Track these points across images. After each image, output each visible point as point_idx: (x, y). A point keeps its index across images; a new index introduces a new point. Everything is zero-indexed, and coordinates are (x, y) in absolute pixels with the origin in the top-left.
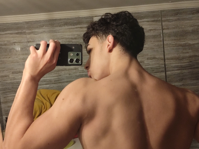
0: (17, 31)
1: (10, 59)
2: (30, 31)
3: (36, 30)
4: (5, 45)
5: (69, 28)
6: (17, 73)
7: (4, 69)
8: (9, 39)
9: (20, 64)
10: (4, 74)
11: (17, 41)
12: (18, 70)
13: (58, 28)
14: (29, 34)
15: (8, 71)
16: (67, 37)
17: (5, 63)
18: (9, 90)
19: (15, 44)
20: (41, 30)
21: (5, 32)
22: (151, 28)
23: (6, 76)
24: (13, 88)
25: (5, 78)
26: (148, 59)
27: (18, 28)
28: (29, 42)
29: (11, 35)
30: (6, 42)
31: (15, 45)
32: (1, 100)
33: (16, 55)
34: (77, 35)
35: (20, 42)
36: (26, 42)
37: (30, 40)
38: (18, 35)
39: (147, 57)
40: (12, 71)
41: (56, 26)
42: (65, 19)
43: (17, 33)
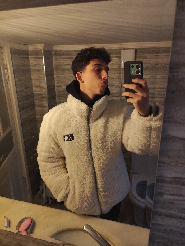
0: (68, 57)
1: (63, 76)
4: (61, 66)
8: (63, 62)
9: (68, 80)
10: (59, 85)
12: (67, 83)
17: (60, 78)
18: (61, 96)
21: (61, 57)
23: (60, 87)
24: (64, 94)
25: (59, 87)
27: (69, 55)
29: (64, 59)
30: (61, 64)
31: (66, 66)
32: (57, 101)
33: (66, 73)
35: (69, 65)
38: (68, 60)
40: (64, 83)
43: (68, 58)
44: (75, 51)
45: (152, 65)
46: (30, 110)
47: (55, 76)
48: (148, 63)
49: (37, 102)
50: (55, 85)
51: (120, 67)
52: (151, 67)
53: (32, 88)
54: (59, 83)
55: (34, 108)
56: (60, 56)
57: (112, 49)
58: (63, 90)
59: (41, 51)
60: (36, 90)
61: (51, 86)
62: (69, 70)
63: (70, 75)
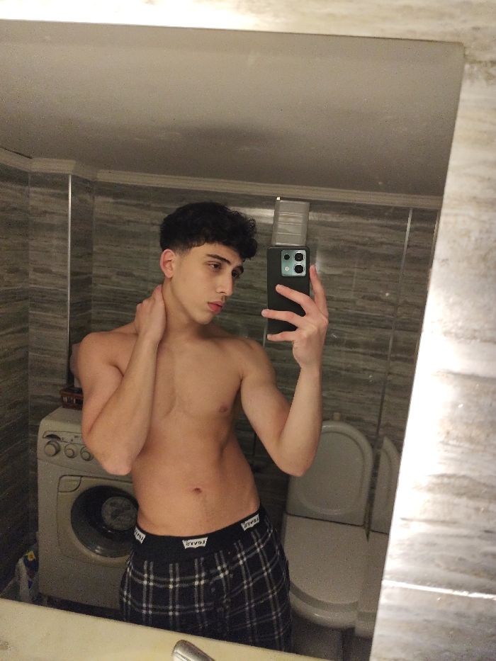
0: (136, 202)
1: (118, 249)
4: (113, 222)
6: (124, 276)
8: (121, 214)
9: (132, 261)
10: (102, 273)
11: (132, 219)
12: (128, 271)
14: (157, 209)
15: (110, 269)
17: (109, 254)
18: (107, 303)
19: (130, 223)
22: (383, 240)
23: (106, 278)
24: (113, 299)
25: (104, 280)
26: (363, 298)
27: (138, 197)
28: (153, 224)
29: (125, 207)
30: (115, 218)
31: (129, 225)
32: (93, 316)
33: (127, 243)
35: (137, 222)
36: (148, 224)
37: (157, 221)
38: (136, 209)
39: (364, 294)
40: (117, 270)
42: (224, 194)
43: (136, 206)
44: (156, 189)
45: (348, 245)
46: (13, 333)
47: (94, 249)
48: (337, 240)
49: (34, 315)
50: (91, 273)
51: (270, 241)
52: (346, 250)
53: (27, 274)
54: (104, 267)
55: (25, 330)
57: (253, 196)
58: (113, 287)
59: (65, 177)
60: (39, 280)
61: (83, 274)
62: (135, 235)
63: (137, 248)
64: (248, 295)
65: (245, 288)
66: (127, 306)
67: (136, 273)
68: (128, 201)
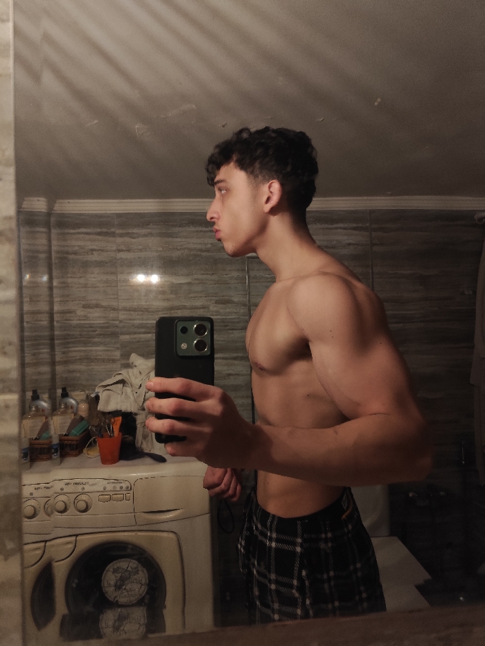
0: (98, 230)
1: (82, 281)
2: (124, 231)
3: (135, 231)
4: (75, 253)
5: (198, 231)
6: (91, 308)
7: (68, 299)
8: (83, 244)
10: (67, 308)
12: (94, 302)
13: (176, 230)
14: (121, 235)
15: (74, 302)
16: (191, 246)
17: (72, 287)
18: (73, 340)
19: (94, 252)
20: (144, 231)
21: (77, 231)
23: (70, 313)
24: (81, 335)
25: (68, 315)
27: (101, 225)
28: (119, 251)
29: (87, 237)
30: (77, 248)
31: (92, 254)
32: (56, 356)
33: (92, 273)
34: (211, 244)
35: (102, 251)
36: (114, 251)
37: (123, 247)
38: (100, 237)
40: (83, 302)
41: (172, 225)
43: (99, 234)
44: (119, 215)
54: (67, 301)
56: (74, 228)
58: (79, 322)
62: (100, 264)
63: (104, 277)
64: (228, 310)
65: (223, 304)
66: (96, 340)
67: (104, 304)
68: (89, 230)
